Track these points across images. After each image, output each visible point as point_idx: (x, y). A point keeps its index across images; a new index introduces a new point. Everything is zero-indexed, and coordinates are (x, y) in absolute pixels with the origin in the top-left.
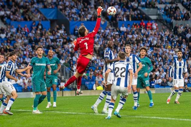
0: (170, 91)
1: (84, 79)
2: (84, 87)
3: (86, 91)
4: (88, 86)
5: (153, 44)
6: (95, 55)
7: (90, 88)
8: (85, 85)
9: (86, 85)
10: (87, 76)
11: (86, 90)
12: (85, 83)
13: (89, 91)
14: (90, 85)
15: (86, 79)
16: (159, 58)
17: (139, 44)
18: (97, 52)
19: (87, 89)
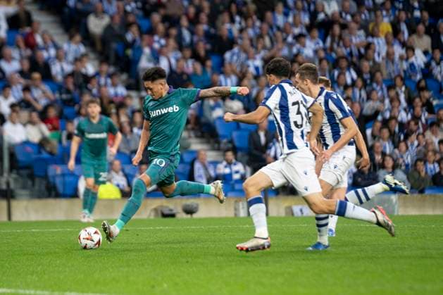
0: (393, 206)
1: (45, 155)
2: (43, 188)
3: (52, 202)
4: (58, 181)
5: (321, 16)
6: (92, 56)
7: (68, 192)
8: (46, 177)
9: (51, 180)
10: (55, 142)
11: (49, 196)
12: (46, 172)
13: (63, 203)
14: (69, 179)
15: (51, 153)
16: (347, 74)
17: (269, 15)
18: (99, 46)
19: (53, 193)
